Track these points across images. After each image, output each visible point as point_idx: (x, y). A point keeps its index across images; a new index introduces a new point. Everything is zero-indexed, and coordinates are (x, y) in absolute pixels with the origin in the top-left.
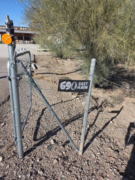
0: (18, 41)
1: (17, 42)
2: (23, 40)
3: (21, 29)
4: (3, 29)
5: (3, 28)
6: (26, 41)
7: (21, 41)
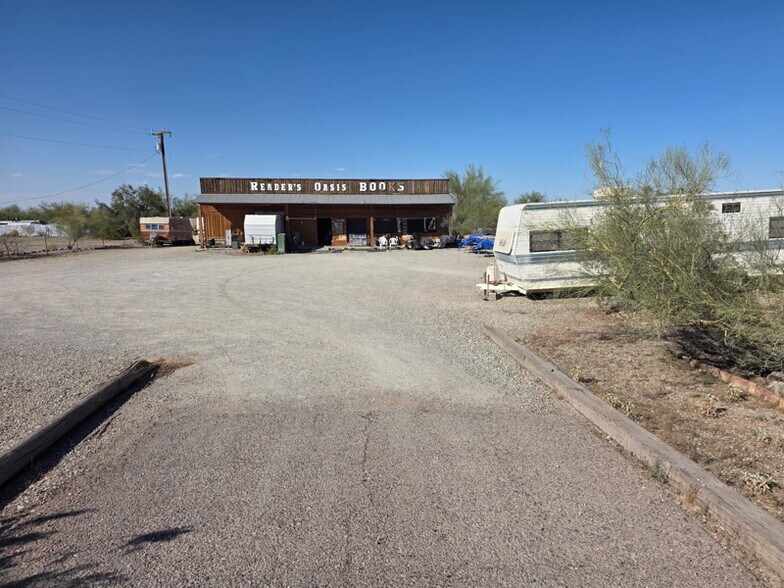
0: (343, 238)
1: (342, 243)
2: (368, 233)
3: (363, 187)
4: (287, 192)
5: (287, 187)
6: (383, 240)
7: (359, 240)
